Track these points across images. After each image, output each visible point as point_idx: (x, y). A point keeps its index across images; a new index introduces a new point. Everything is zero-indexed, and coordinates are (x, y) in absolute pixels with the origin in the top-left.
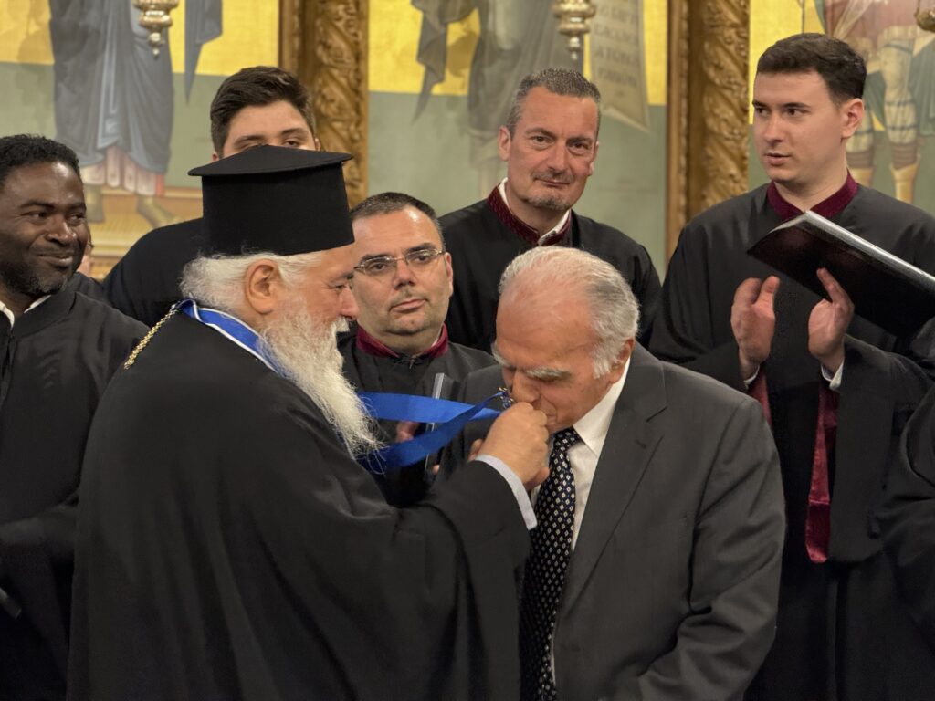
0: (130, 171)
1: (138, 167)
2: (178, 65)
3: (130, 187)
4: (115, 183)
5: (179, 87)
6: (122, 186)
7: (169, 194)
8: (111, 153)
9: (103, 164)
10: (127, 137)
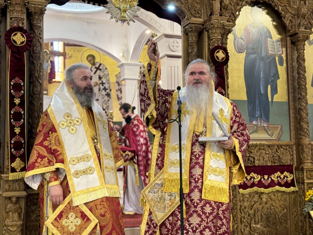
0: (262, 121)
1: (264, 121)
2: (270, 100)
3: (262, 125)
4: (259, 124)
5: (270, 104)
6: (261, 125)
7: (269, 126)
8: (258, 118)
9: (257, 120)
10: (261, 114)
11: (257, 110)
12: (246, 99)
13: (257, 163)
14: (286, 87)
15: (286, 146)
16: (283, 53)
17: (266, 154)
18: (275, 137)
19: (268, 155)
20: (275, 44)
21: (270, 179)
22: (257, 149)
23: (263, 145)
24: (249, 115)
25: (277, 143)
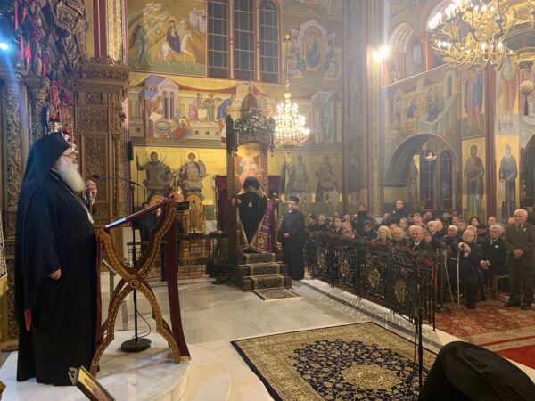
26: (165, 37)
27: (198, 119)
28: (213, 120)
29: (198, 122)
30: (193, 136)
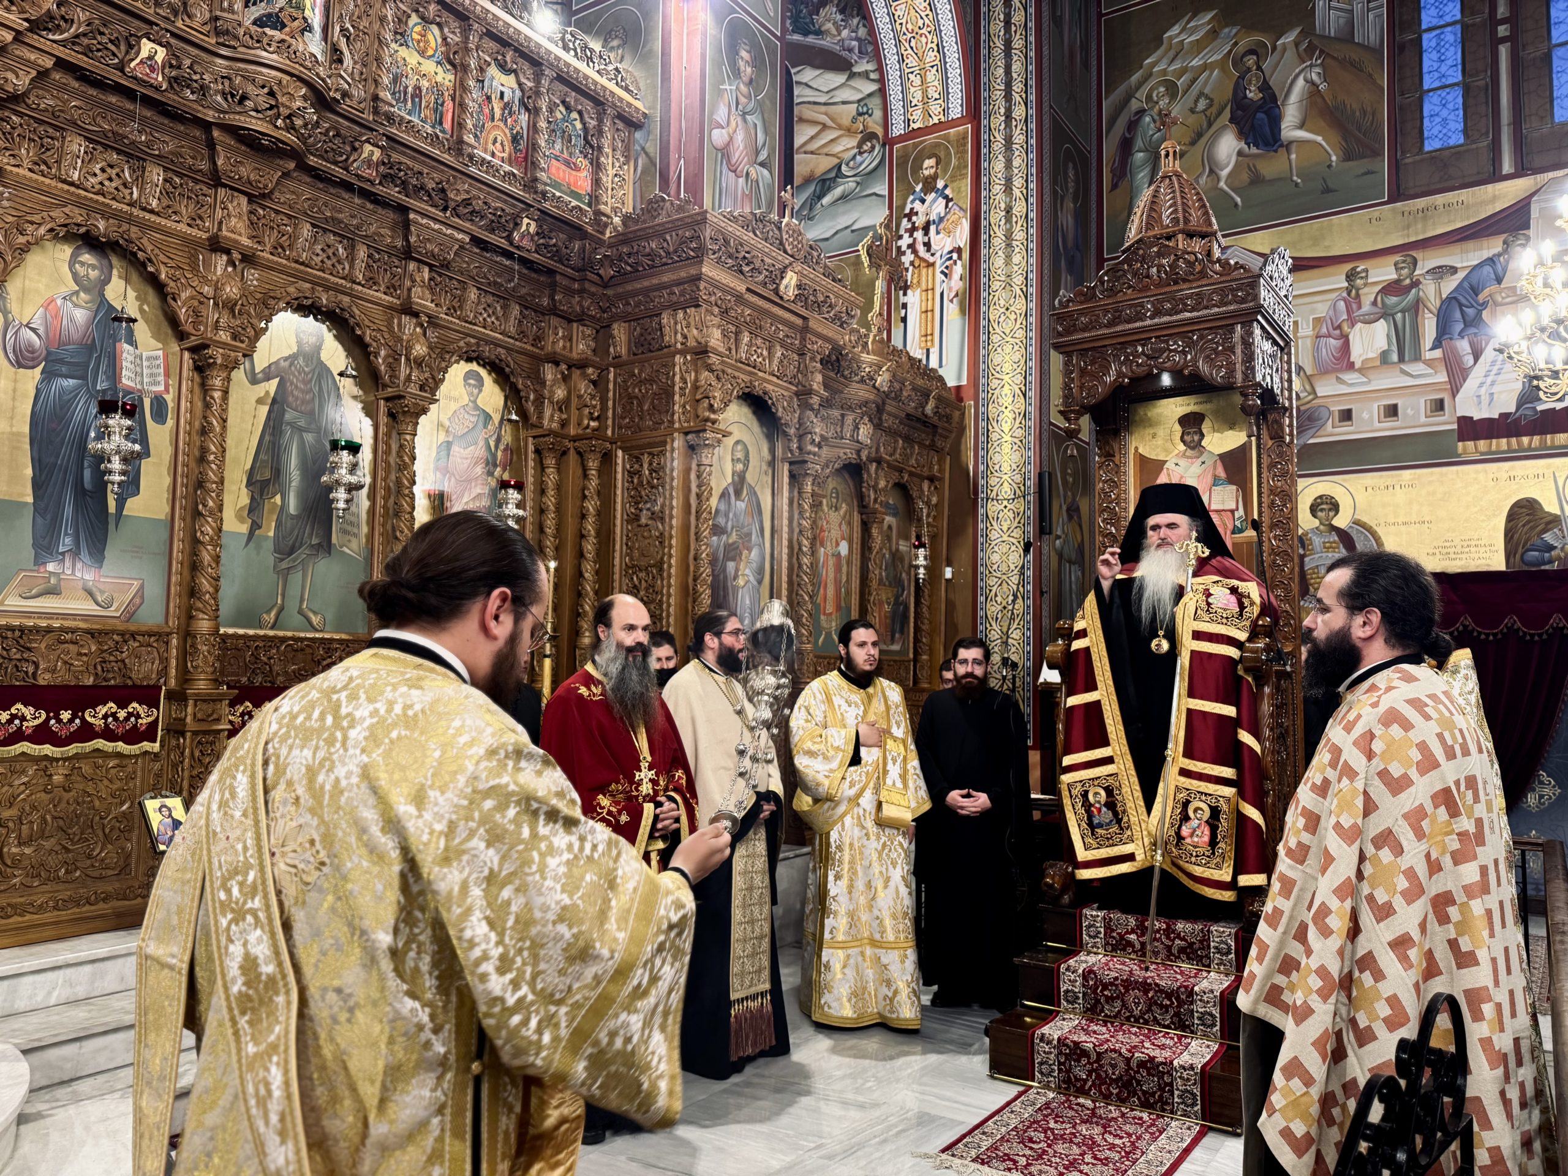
1: (85, 564)
3: (78, 574)
4: (69, 572)
8: (67, 556)
9: (62, 561)
10: (78, 547)
11: (66, 534)
12: (30, 499)
13: (44, 679)
14: (167, 481)
15: (150, 636)
16: (167, 390)
17: (80, 654)
18: (116, 610)
19: (85, 659)
20: (145, 363)
21: (77, 721)
22: (49, 639)
23: (73, 631)
24: (35, 545)
25: (121, 627)
26: (1227, 114)
27: (1351, 366)
28: (1417, 357)
29: (1350, 377)
30: (1333, 432)
